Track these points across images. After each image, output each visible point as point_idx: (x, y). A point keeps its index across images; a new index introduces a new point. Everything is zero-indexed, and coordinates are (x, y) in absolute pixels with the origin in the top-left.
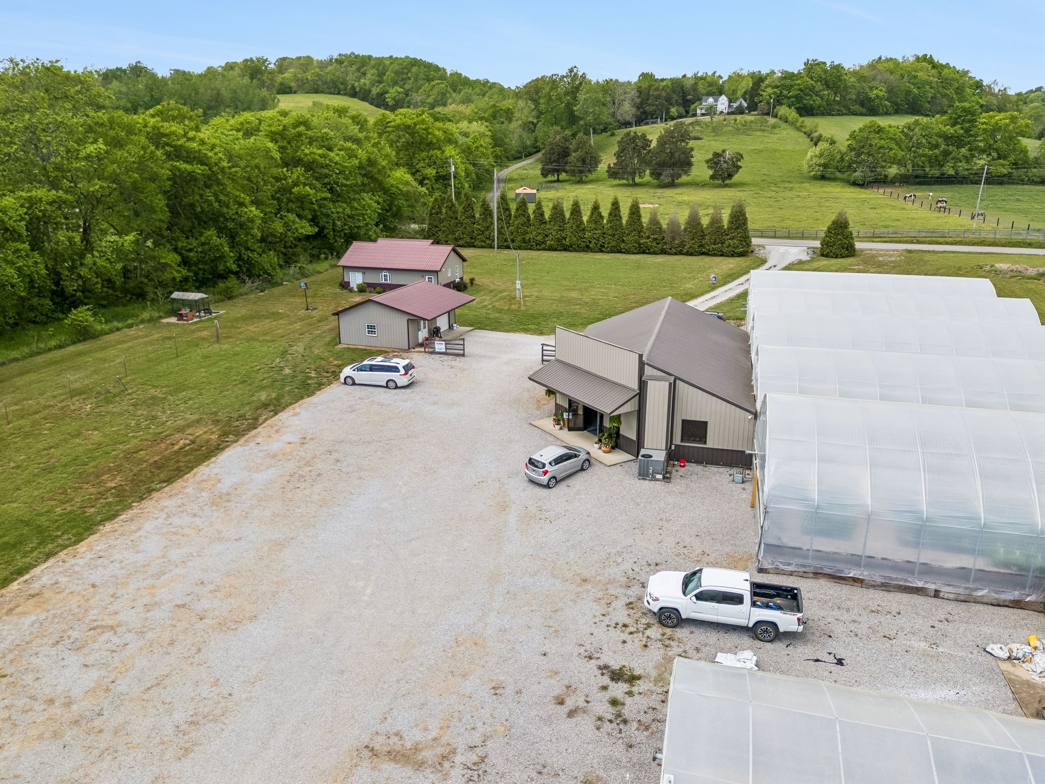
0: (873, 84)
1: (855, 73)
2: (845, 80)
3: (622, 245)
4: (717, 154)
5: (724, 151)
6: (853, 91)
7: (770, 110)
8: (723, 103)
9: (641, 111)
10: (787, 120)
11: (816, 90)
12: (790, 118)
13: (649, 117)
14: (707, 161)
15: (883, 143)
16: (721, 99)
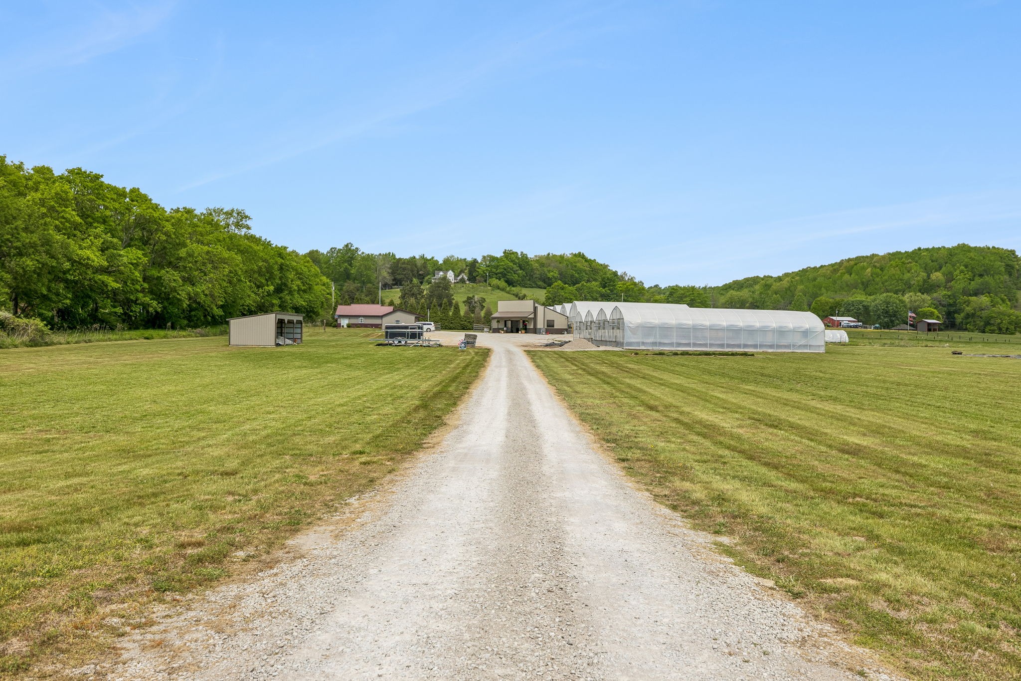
0: (550, 268)
1: (537, 261)
2: (532, 265)
4: (470, 298)
5: (474, 296)
6: (538, 273)
7: (486, 281)
8: (450, 275)
9: (393, 278)
10: (498, 288)
11: (514, 269)
12: (501, 286)
13: (398, 283)
14: (464, 302)
15: (567, 295)
16: (448, 273)
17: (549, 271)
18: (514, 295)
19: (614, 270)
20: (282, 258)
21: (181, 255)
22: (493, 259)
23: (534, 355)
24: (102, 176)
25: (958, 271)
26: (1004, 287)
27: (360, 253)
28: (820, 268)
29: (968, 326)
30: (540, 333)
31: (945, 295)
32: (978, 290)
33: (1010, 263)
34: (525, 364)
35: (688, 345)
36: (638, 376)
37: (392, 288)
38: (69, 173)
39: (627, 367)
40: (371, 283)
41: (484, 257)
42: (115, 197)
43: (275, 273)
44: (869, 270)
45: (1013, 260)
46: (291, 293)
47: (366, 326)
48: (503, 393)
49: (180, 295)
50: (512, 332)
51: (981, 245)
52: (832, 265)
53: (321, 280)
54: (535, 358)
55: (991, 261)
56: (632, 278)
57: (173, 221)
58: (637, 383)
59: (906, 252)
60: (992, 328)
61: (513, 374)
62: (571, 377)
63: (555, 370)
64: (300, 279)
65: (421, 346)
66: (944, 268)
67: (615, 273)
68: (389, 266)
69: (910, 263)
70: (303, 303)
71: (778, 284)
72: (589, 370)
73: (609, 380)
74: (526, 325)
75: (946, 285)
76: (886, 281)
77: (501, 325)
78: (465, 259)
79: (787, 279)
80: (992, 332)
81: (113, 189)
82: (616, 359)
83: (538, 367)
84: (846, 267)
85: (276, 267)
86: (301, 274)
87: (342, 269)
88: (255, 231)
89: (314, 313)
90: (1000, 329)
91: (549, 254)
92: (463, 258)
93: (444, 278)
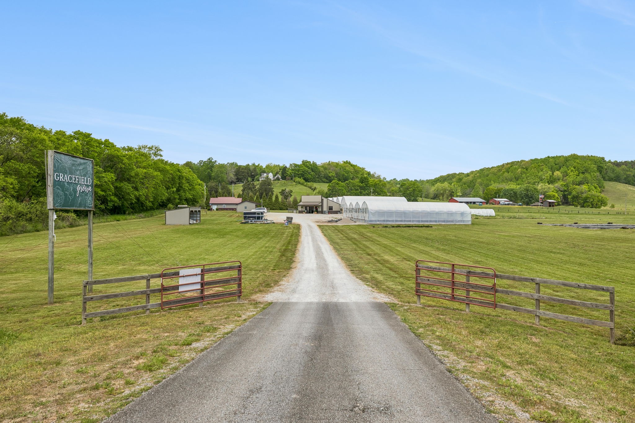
0: (330, 171)
1: (322, 166)
2: (319, 169)
3: (274, 207)
4: (283, 190)
5: (285, 189)
6: (323, 173)
7: (292, 179)
8: (271, 176)
9: (236, 177)
10: (299, 183)
11: (309, 172)
12: (301, 182)
13: (240, 181)
14: (280, 193)
15: (340, 188)
16: (270, 174)
17: (329, 173)
18: (309, 187)
19: (368, 171)
20: (180, 172)
21: (132, 175)
22: (296, 165)
23: (323, 229)
24: (91, 134)
25: (570, 170)
26: (597, 180)
27: (217, 164)
28: (492, 168)
29: (574, 203)
30: (325, 213)
31: (562, 185)
32: (581, 181)
33: (601, 165)
34: (318, 233)
35: (401, 221)
36: (370, 240)
37: (235, 184)
38: (74, 133)
39: (366, 235)
40: (224, 181)
41: (291, 165)
42: (98, 145)
43: (177, 181)
44: (520, 170)
45: (603, 163)
46: (184, 191)
47: (227, 209)
48: (312, 249)
49: (131, 196)
50: (310, 213)
51: (585, 154)
52: (498, 167)
53: (197, 182)
54: (323, 230)
55: (589, 164)
56: (379, 176)
57: (128, 157)
58: (368, 244)
59: (541, 159)
60: (588, 204)
61: (314, 240)
62: (340, 241)
63: (333, 237)
64: (188, 183)
65: (264, 223)
66: (562, 169)
67: (369, 174)
68: (234, 171)
69: (543, 165)
70: (191, 197)
71: (466, 178)
72: (349, 237)
73: (356, 242)
74: (317, 209)
75: (563, 179)
76: (529, 177)
77: (304, 209)
78: (279, 165)
79: (472, 175)
80: (588, 206)
81: (96, 141)
82: (363, 230)
83: (325, 235)
84: (506, 168)
85: (177, 177)
86: (188, 180)
87: (207, 173)
88: (165, 158)
89: (196, 202)
90: (593, 205)
91: (329, 162)
92: (277, 164)
93: (267, 177)
